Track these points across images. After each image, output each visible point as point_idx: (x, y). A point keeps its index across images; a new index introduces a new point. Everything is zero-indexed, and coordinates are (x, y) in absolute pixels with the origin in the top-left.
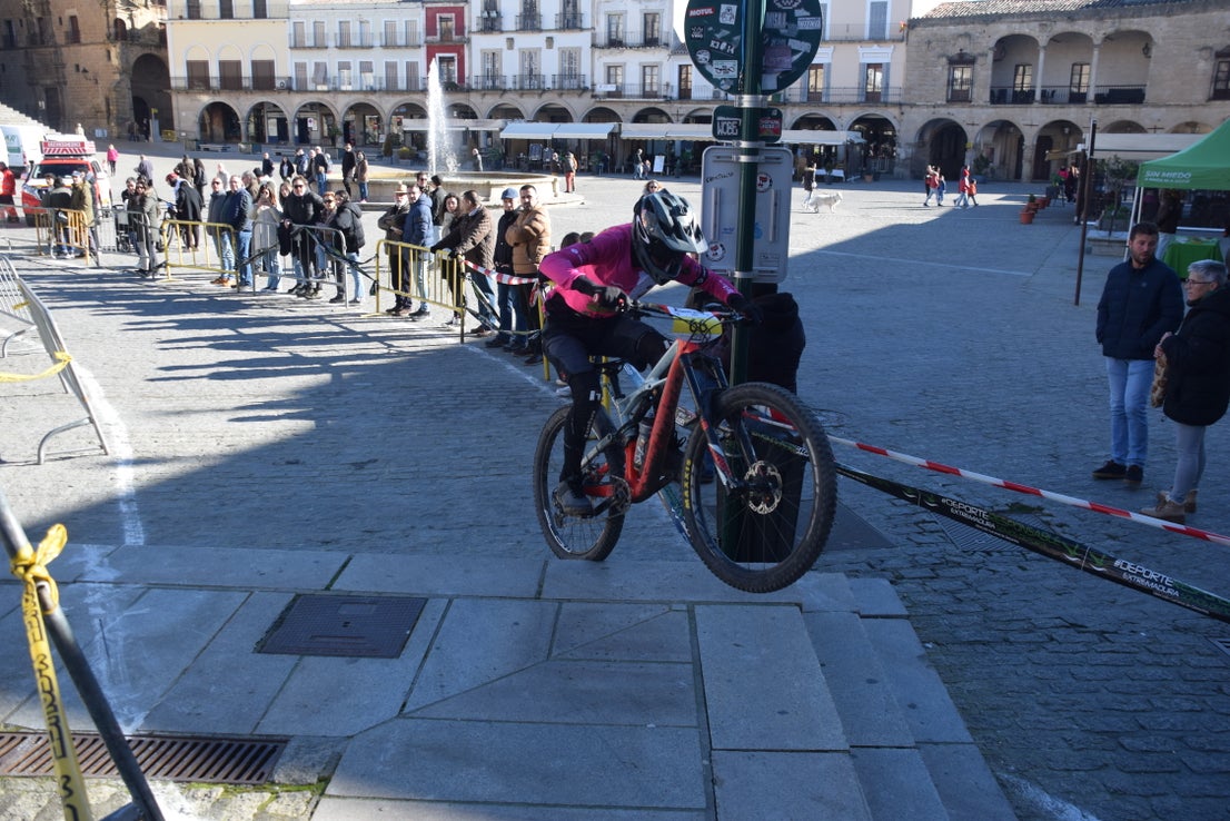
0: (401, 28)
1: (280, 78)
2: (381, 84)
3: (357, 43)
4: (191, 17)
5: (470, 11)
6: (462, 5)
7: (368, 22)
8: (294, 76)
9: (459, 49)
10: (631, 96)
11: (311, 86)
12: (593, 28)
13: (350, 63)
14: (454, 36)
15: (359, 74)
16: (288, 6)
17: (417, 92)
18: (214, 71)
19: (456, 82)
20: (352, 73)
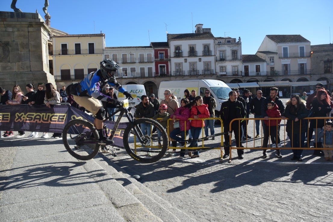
0: (146, 56)
2: (139, 75)
3: (130, 61)
4: (63, 54)
5: (170, 51)
6: (167, 48)
7: (134, 55)
9: (166, 63)
10: (229, 76)
12: (215, 55)
13: (127, 68)
14: (165, 59)
15: (130, 72)
16: (103, 49)
17: (152, 77)
18: (72, 73)
19: (166, 74)
20: (128, 72)
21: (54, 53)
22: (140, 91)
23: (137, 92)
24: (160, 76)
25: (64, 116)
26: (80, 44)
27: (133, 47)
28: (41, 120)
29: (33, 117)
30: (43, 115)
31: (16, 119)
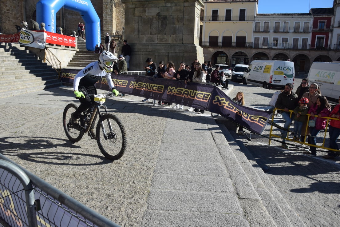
0: (302, 25)
1: (247, 43)
2: (291, 46)
3: (282, 31)
4: (213, 20)
5: (334, 19)
6: (331, 16)
7: (288, 23)
8: (254, 42)
9: (327, 34)
11: (260, 47)
13: (278, 38)
14: (325, 29)
15: (281, 42)
16: (255, 16)
17: (306, 50)
18: (220, 40)
19: (324, 46)
20: (278, 42)
21: (204, 19)
22: (288, 68)
23: (285, 69)
24: (315, 49)
25: (209, 95)
26: (231, 10)
27: (289, 14)
28: (189, 96)
29: (182, 92)
30: (191, 92)
31: (168, 91)
